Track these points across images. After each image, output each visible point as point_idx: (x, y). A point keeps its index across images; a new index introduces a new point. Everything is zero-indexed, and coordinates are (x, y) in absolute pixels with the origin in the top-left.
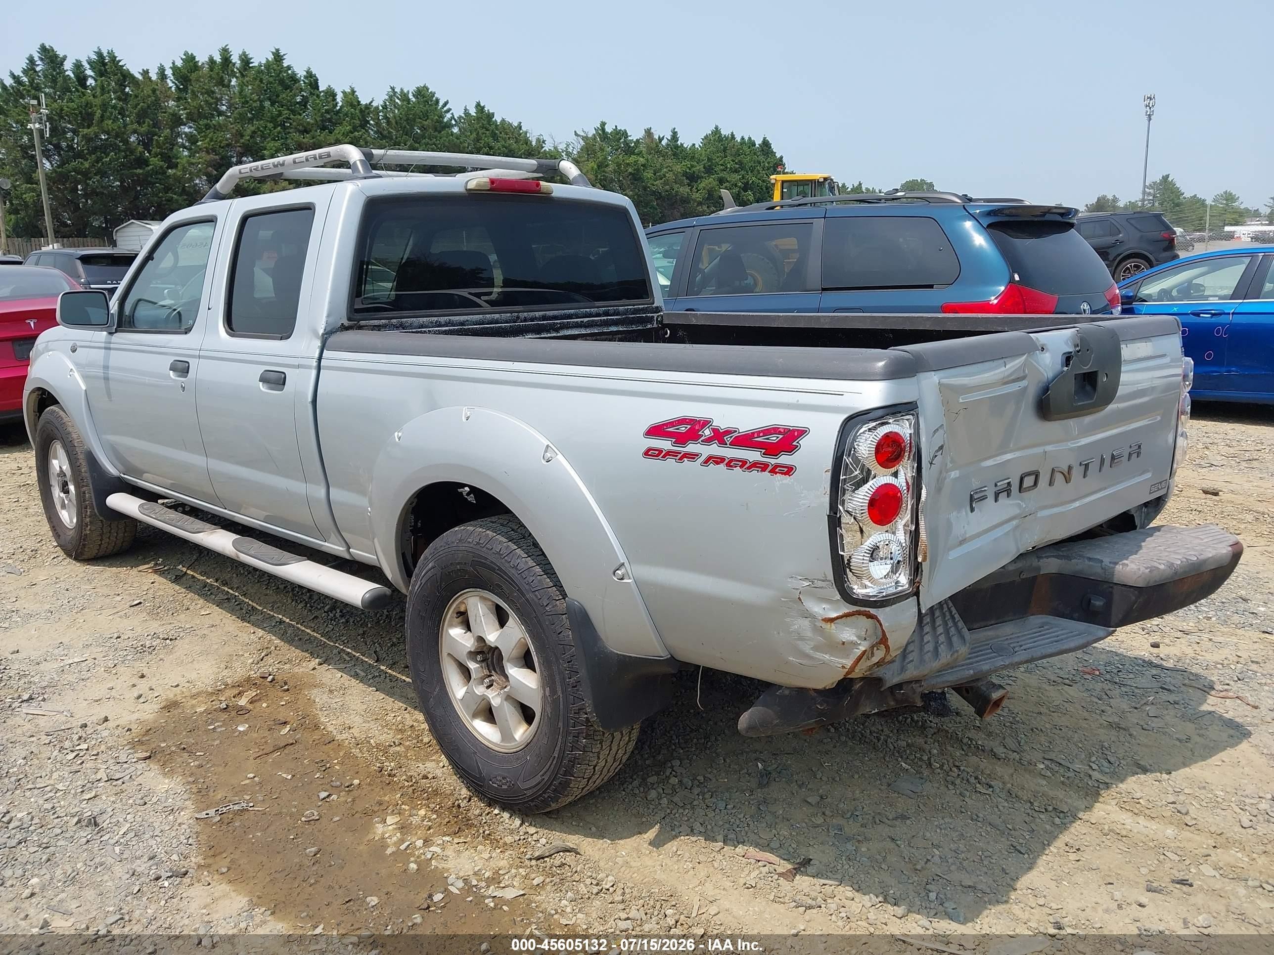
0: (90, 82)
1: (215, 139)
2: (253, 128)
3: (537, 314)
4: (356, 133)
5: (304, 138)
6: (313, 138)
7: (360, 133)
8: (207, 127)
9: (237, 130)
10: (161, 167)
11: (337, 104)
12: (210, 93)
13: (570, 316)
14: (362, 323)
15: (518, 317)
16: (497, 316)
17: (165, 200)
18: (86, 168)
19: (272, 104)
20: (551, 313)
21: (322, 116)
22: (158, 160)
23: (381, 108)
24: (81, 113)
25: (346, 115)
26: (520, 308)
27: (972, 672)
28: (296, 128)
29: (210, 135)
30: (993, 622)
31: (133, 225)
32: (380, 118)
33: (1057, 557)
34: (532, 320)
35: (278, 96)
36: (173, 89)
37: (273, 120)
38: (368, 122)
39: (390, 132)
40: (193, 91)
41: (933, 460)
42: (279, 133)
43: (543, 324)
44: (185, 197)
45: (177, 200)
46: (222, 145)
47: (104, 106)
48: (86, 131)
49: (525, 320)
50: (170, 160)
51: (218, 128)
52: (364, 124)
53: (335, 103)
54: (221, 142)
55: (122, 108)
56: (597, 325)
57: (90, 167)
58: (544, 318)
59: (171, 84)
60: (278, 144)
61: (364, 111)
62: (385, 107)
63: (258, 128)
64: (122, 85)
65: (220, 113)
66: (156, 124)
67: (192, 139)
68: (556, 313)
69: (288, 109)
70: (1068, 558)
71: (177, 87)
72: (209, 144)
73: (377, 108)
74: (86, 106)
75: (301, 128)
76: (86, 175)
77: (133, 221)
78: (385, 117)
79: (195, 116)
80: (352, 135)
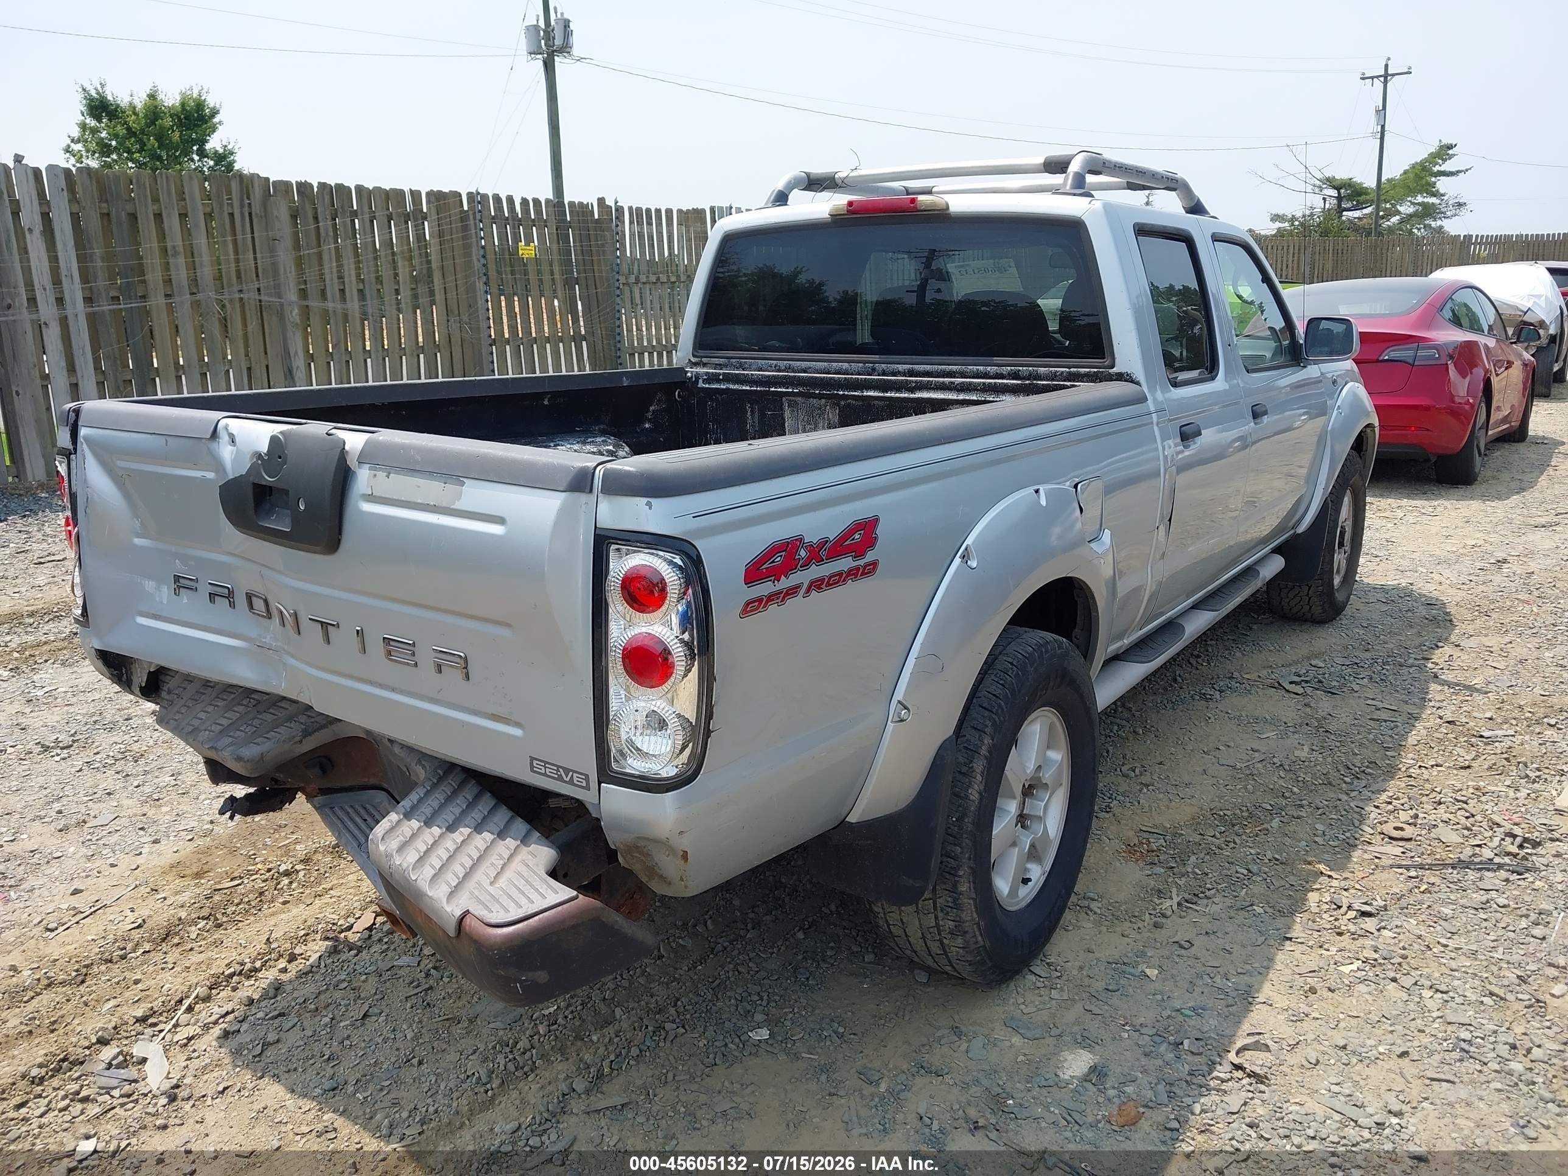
3: (901, 367)
13: (951, 374)
14: (705, 360)
15: (874, 369)
16: (845, 366)
20: (922, 368)
26: (876, 358)
34: (894, 374)
49: (884, 373)
56: (978, 390)
58: (911, 373)
68: (928, 368)
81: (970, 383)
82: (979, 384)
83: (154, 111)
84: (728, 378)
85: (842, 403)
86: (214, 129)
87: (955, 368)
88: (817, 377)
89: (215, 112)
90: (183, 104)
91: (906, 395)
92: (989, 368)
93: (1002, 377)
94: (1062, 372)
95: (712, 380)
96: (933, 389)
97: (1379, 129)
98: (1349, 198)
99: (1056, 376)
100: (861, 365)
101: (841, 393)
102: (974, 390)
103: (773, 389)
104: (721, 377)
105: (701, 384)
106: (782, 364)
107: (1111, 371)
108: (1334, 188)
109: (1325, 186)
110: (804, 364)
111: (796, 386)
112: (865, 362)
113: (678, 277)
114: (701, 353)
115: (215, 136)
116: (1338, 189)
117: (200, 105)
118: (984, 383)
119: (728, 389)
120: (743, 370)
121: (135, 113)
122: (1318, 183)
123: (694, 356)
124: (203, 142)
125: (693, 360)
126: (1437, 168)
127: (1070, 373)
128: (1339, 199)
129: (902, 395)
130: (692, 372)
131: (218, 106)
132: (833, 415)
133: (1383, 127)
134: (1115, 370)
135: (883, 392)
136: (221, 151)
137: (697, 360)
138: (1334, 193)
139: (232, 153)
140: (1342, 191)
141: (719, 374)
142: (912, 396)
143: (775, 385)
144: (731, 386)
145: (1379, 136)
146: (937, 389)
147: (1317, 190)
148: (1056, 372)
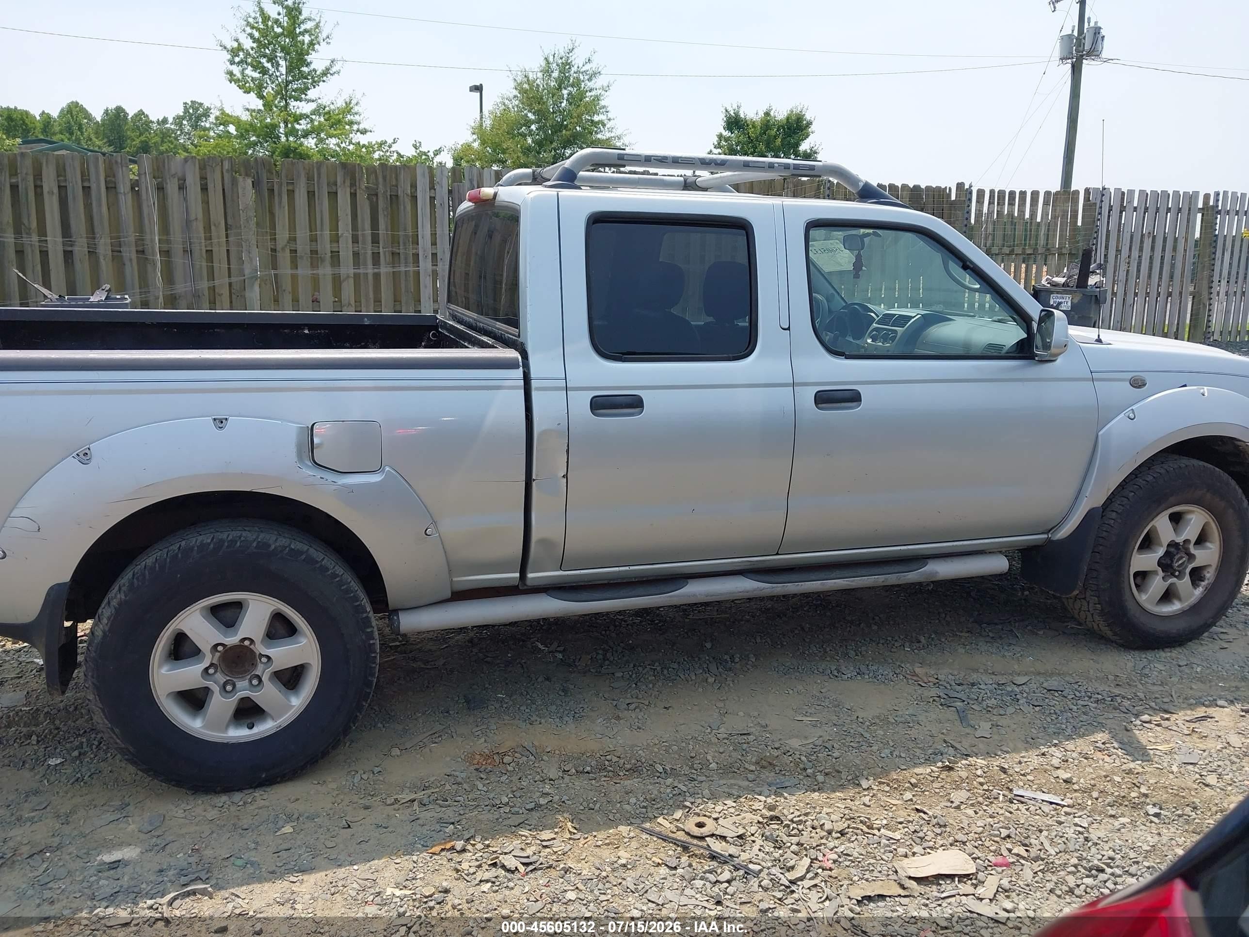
83: (767, 123)
86: (808, 136)
89: (809, 124)
90: (788, 119)
113: (1035, 250)
115: (807, 141)
117: (799, 118)
121: (754, 127)
124: (797, 145)
131: (812, 119)
136: (809, 151)
139: (816, 153)
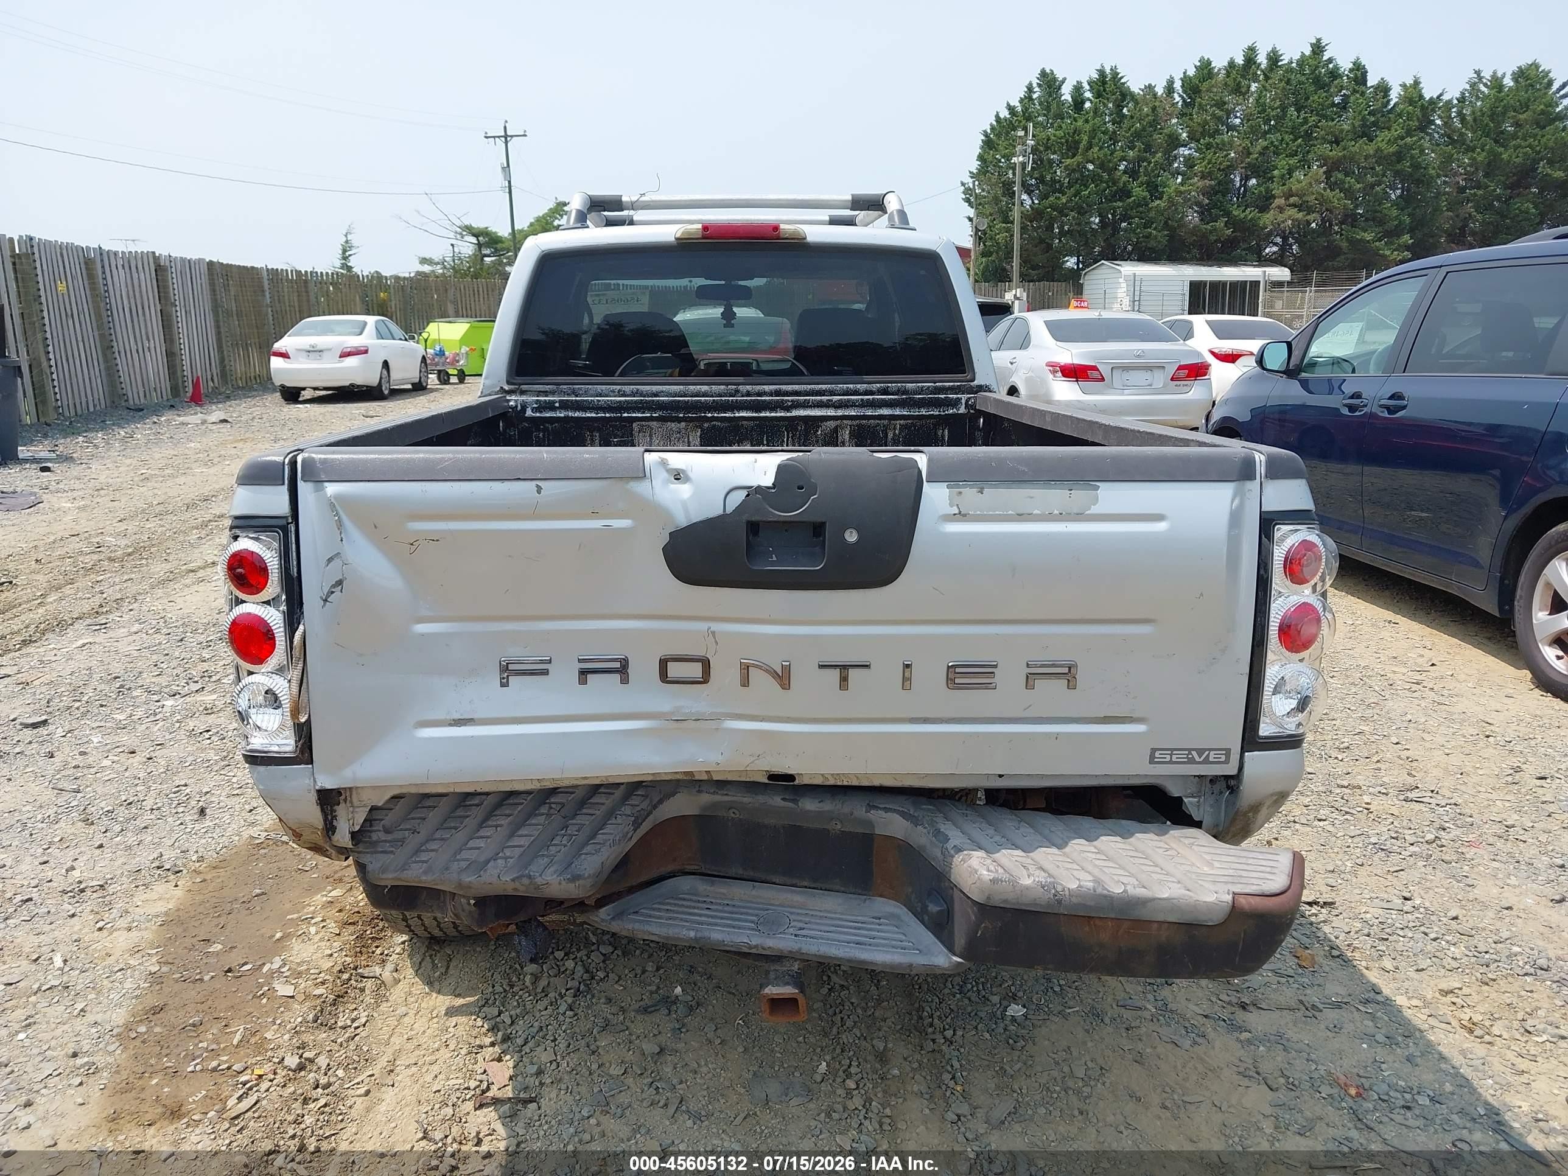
0: (1087, 105)
1: (1214, 161)
2: (1265, 143)
3: (767, 388)
4: (1409, 139)
5: (1331, 150)
6: (1344, 149)
7: (1414, 139)
8: (1208, 146)
9: (1244, 148)
10: (1144, 198)
11: (1388, 101)
12: (1220, 105)
15: (737, 391)
17: (1143, 237)
18: (1063, 204)
19: (1298, 111)
20: (789, 388)
21: (1364, 119)
22: (1143, 191)
23: (1455, 102)
24: (1067, 141)
25: (1400, 115)
27: (692, 934)
28: (1323, 138)
29: (1209, 157)
30: (806, 884)
31: (1104, 267)
32: (1453, 115)
33: (903, 815)
34: (759, 394)
35: (1307, 99)
36: (1180, 104)
37: (1294, 131)
38: (1433, 122)
39: (1462, 134)
40: (1200, 105)
41: (328, 596)
42: (1300, 145)
43: (765, 400)
44: (1166, 233)
45: (1156, 237)
46: (1222, 167)
47: (1093, 132)
48: (1069, 161)
49: (748, 394)
50: (1155, 190)
51: (1222, 147)
52: (1425, 124)
53: (1385, 100)
54: (1221, 164)
55: (1114, 132)
57: (1067, 202)
58: (778, 393)
59: (1177, 98)
60: (1293, 161)
61: (1427, 108)
62: (1462, 100)
63: (1272, 142)
64: (1119, 107)
65: (1231, 128)
66: (1148, 148)
67: (1189, 162)
68: (796, 387)
69: (1317, 115)
70: (915, 821)
71: (1184, 101)
72: (1206, 168)
73: (1450, 102)
74: (1074, 133)
75: (1330, 137)
76: (1062, 211)
77: (1103, 261)
78: (1460, 114)
79: (1198, 135)
80: (1401, 143)
81: (848, 400)
82: (857, 400)
84: (564, 405)
85: (706, 425)
87: (824, 387)
88: (679, 401)
91: (782, 414)
92: (859, 386)
93: (872, 393)
94: (929, 387)
95: (543, 408)
96: (811, 407)
97: (507, 185)
98: (488, 245)
99: (922, 391)
100: (723, 387)
101: (710, 415)
102: (852, 406)
103: (626, 415)
104: (557, 405)
105: (529, 413)
106: (628, 389)
107: (972, 384)
108: (474, 235)
109: (464, 233)
110: (655, 388)
111: (655, 410)
112: (727, 384)
114: (519, 380)
116: (476, 236)
118: (862, 400)
119: (566, 418)
120: (577, 396)
122: (459, 230)
123: (508, 383)
125: (506, 388)
126: (556, 223)
127: (935, 388)
128: (480, 245)
129: (779, 414)
130: (516, 401)
132: (696, 436)
133: (510, 182)
134: (976, 383)
135: (756, 412)
137: (512, 387)
138: (474, 240)
140: (481, 239)
141: (554, 402)
142: (788, 414)
143: (627, 410)
144: (570, 414)
145: (507, 190)
146: (814, 407)
147: (459, 236)
148: (923, 387)
